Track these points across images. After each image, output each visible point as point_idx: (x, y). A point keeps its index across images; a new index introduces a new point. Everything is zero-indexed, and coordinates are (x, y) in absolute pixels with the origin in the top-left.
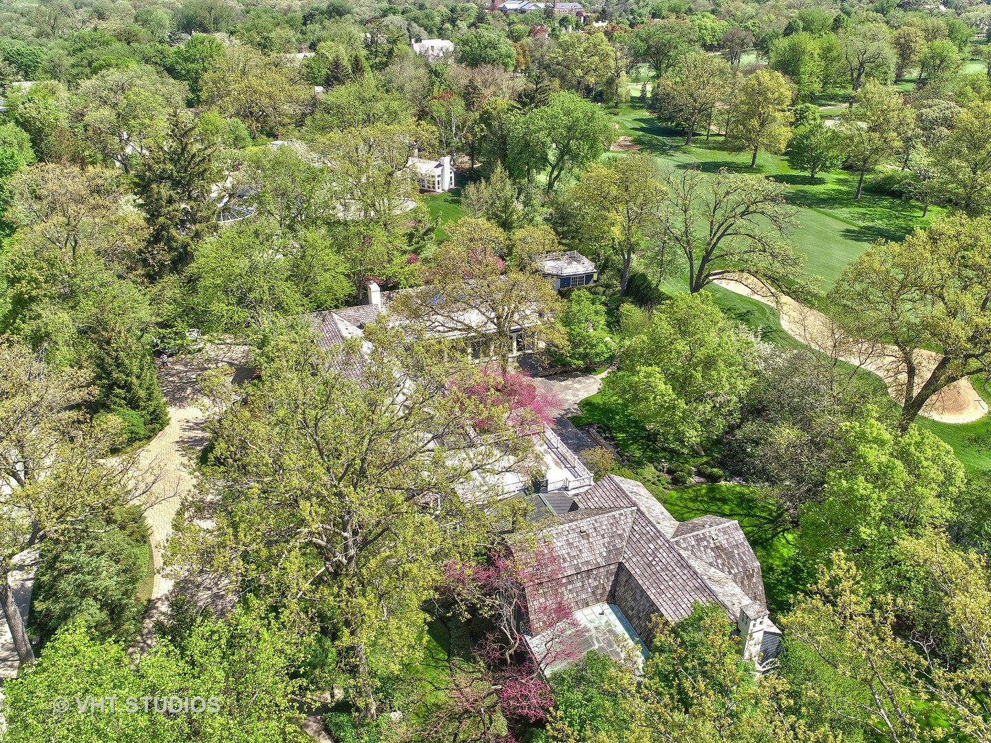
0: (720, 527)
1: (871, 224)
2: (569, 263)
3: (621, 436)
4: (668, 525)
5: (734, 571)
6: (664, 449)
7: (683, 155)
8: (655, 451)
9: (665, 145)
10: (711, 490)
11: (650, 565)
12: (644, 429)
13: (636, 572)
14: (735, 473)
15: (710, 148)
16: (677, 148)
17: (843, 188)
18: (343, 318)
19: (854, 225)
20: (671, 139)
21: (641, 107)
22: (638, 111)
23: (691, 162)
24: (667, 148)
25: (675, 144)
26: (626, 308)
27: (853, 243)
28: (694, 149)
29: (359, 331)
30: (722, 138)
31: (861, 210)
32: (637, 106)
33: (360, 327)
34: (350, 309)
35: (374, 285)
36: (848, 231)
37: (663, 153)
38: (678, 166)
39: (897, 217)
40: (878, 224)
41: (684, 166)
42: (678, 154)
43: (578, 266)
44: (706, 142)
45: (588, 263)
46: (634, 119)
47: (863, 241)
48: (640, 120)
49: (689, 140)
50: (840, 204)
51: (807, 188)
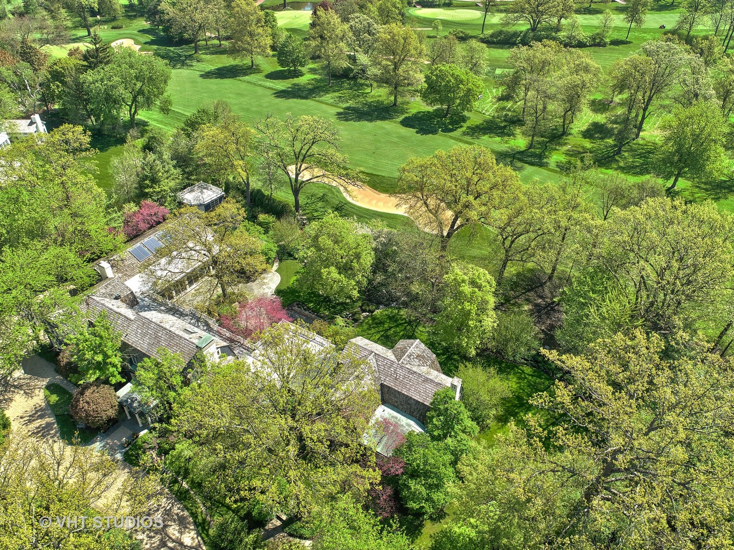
0: (414, 346)
1: (348, 105)
2: (202, 192)
3: (311, 305)
4: (389, 354)
5: (428, 364)
7: (199, 64)
9: (180, 56)
11: (396, 379)
13: (391, 385)
15: (213, 54)
16: (190, 57)
17: (316, 76)
18: (101, 297)
19: (339, 107)
20: (181, 49)
21: (135, 16)
22: (135, 21)
23: (208, 70)
24: (183, 58)
25: (187, 54)
26: (262, 217)
27: (346, 123)
28: (204, 56)
29: (119, 302)
30: (216, 42)
31: (337, 94)
32: (131, 16)
33: (116, 298)
34: (101, 288)
35: (104, 264)
36: (339, 114)
37: (183, 64)
38: (202, 76)
39: (358, 96)
40: (351, 103)
41: (207, 75)
42: (195, 63)
43: (210, 193)
44: (207, 48)
45: (214, 188)
46: (139, 31)
47: (351, 120)
48: (143, 31)
49: (196, 49)
50: (323, 91)
51: (296, 81)
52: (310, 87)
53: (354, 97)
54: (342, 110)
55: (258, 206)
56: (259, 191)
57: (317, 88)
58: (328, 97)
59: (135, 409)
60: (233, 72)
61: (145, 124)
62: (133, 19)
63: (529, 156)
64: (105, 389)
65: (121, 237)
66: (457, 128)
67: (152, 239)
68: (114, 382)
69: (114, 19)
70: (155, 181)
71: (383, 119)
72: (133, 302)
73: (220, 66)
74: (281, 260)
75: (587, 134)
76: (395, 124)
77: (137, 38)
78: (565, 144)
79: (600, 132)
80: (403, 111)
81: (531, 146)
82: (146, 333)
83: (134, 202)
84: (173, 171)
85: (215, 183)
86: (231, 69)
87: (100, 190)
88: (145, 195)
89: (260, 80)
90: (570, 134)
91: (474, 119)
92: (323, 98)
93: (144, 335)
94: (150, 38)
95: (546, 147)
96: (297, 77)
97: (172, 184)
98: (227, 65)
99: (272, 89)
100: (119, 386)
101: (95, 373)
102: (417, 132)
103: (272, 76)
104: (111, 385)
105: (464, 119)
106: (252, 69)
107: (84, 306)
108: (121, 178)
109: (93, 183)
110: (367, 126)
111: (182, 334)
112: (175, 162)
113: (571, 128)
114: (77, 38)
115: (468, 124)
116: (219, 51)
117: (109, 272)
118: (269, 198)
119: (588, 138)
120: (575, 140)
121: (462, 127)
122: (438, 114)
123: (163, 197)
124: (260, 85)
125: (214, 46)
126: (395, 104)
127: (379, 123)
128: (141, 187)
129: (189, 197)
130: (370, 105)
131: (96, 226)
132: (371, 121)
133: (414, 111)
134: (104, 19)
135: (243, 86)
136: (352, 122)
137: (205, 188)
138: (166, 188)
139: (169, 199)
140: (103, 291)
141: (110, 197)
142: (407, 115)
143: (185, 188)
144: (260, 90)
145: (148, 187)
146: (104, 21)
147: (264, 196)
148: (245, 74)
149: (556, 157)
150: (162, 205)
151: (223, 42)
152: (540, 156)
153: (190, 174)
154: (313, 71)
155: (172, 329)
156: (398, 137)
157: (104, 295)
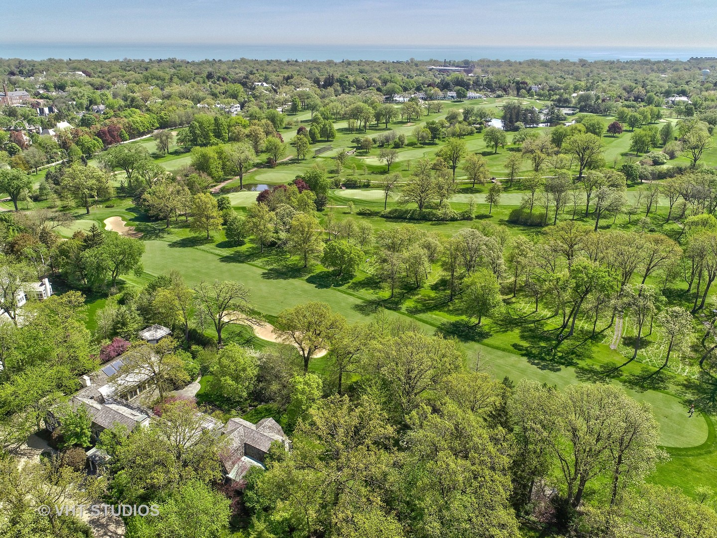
0: (268, 421)
1: (272, 267)
3: (217, 403)
5: (275, 431)
6: (235, 402)
8: (232, 404)
9: (155, 230)
10: (256, 410)
11: (253, 440)
12: (224, 397)
13: (250, 443)
14: (261, 401)
15: (180, 228)
16: (163, 231)
17: (254, 245)
18: (82, 397)
19: (265, 269)
20: (157, 224)
21: (125, 197)
22: (124, 201)
23: (175, 240)
24: (157, 231)
25: (161, 228)
26: (194, 347)
27: (268, 280)
28: (173, 230)
29: (92, 401)
30: (184, 218)
31: (266, 259)
32: (122, 197)
33: (91, 398)
34: (82, 392)
35: (85, 377)
36: (264, 274)
37: (157, 236)
38: (170, 245)
39: (281, 260)
40: (275, 266)
41: (174, 245)
42: (165, 235)
43: (162, 331)
44: (176, 223)
45: (165, 328)
46: (126, 210)
47: (271, 278)
48: (130, 210)
49: (168, 224)
50: (256, 257)
51: (239, 249)
52: (247, 253)
53: (278, 261)
54: (267, 271)
55: (192, 340)
56: (195, 330)
57: (252, 254)
58: (259, 262)
59: (96, 461)
60: (193, 242)
61: (123, 283)
62: (122, 200)
63: (389, 303)
64: (80, 450)
65: (98, 361)
66: (345, 283)
67: (117, 362)
68: (85, 445)
69: (108, 200)
70: (124, 324)
71: (295, 277)
72: (102, 401)
73: (184, 237)
74: (203, 375)
75: (435, 287)
76: (302, 281)
77: (124, 215)
78: (418, 294)
79: (444, 285)
80: (310, 271)
81: (392, 296)
82: (108, 416)
83: (109, 338)
84: (138, 318)
85: (166, 325)
86: (193, 239)
87: (87, 331)
88: (116, 334)
89: (212, 248)
90: (422, 287)
91: (359, 277)
92: (255, 262)
93: (106, 417)
94: (134, 215)
95: (404, 296)
96: (241, 245)
97: (136, 326)
98: (190, 237)
99: (219, 255)
100: (88, 449)
101: (74, 440)
102: (316, 287)
103: (221, 245)
104: (83, 448)
105: (352, 277)
106: (208, 240)
107: (71, 402)
108: (101, 323)
109: (84, 327)
110: (282, 282)
111: (129, 416)
112: (139, 312)
113: (425, 283)
114: (79, 216)
115: (354, 280)
116: (185, 225)
117: (88, 383)
118: (201, 335)
119: (435, 290)
120: (426, 292)
121: (349, 283)
122: (335, 274)
123: (128, 335)
124: (211, 253)
125: (182, 221)
126: (305, 266)
127: (291, 280)
128: (115, 328)
129: (147, 335)
130: (287, 267)
131: (83, 354)
132: (285, 279)
133: (318, 271)
134: (100, 199)
135: (199, 253)
136: (272, 280)
137: (158, 329)
138: (131, 329)
139: (132, 336)
140: (84, 394)
141: (93, 335)
142: (312, 274)
143: (145, 328)
144: (210, 257)
145: (119, 328)
146: (100, 201)
147: (197, 333)
148: (202, 244)
149: (408, 304)
150: (127, 340)
151: (189, 218)
152: (397, 303)
153: (149, 319)
154: (252, 241)
155: (124, 414)
156: (302, 291)
157: (83, 396)
